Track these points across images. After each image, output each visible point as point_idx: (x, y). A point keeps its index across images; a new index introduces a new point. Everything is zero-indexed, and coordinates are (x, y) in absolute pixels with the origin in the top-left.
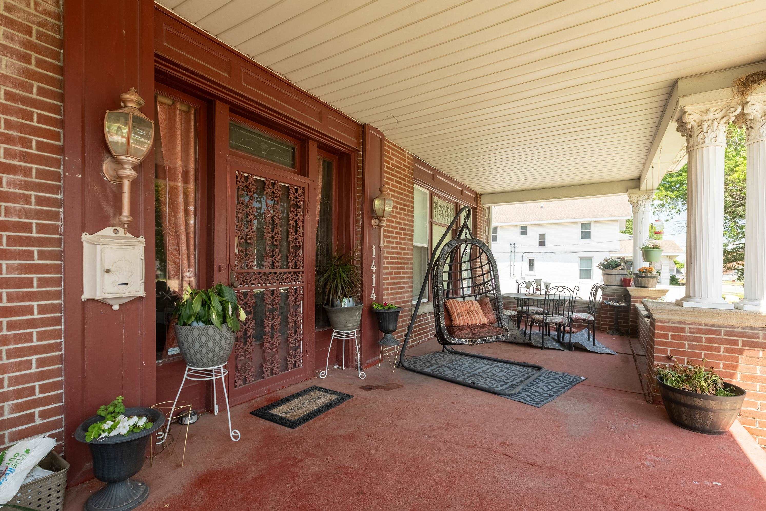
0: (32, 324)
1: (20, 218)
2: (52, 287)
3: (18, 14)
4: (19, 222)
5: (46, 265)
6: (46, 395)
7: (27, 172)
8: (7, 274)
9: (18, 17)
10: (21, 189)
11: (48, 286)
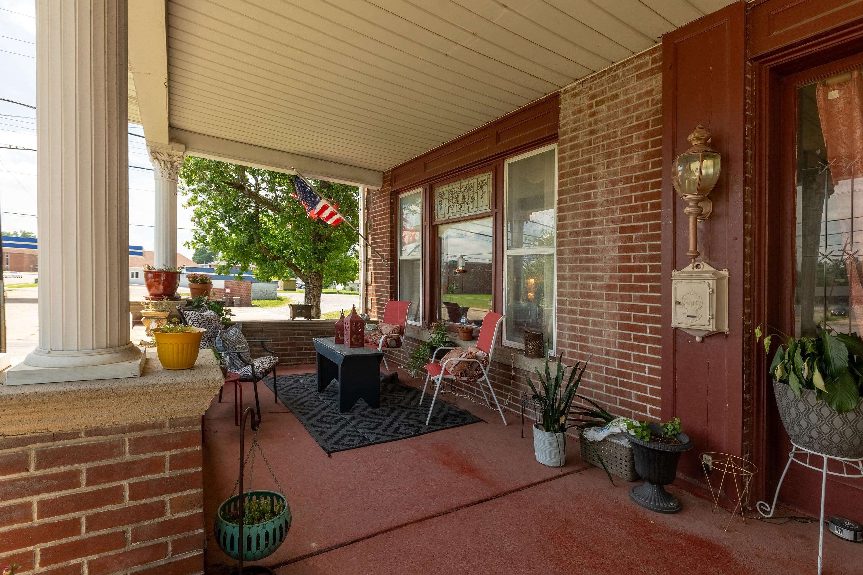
0: (645, 339)
1: (640, 263)
2: (658, 314)
3: (642, 118)
4: (640, 265)
5: (655, 296)
6: (653, 397)
7: (644, 228)
8: (634, 302)
9: (642, 120)
10: (642, 242)
11: (655, 313)
